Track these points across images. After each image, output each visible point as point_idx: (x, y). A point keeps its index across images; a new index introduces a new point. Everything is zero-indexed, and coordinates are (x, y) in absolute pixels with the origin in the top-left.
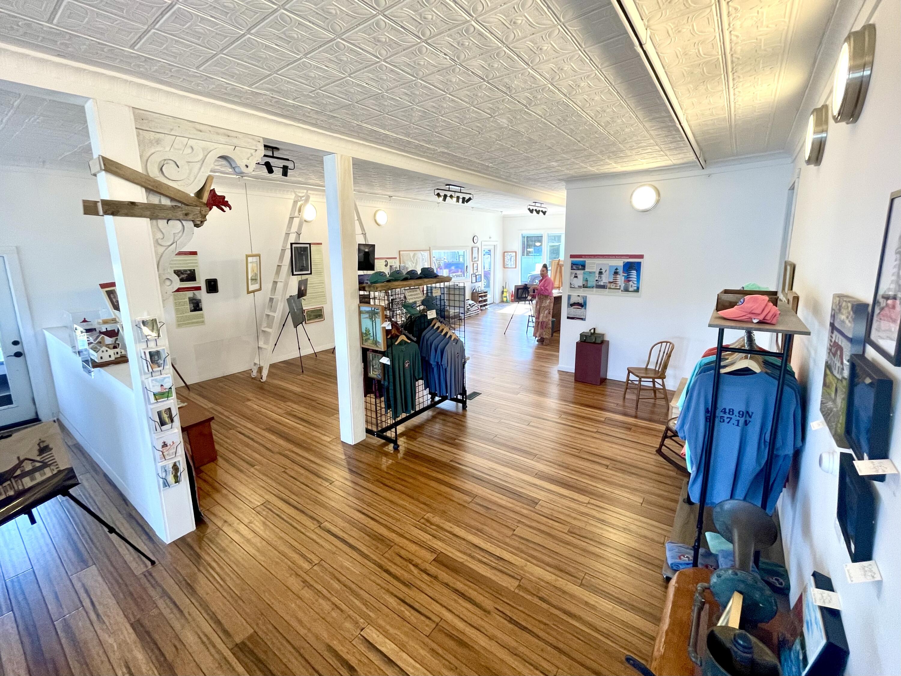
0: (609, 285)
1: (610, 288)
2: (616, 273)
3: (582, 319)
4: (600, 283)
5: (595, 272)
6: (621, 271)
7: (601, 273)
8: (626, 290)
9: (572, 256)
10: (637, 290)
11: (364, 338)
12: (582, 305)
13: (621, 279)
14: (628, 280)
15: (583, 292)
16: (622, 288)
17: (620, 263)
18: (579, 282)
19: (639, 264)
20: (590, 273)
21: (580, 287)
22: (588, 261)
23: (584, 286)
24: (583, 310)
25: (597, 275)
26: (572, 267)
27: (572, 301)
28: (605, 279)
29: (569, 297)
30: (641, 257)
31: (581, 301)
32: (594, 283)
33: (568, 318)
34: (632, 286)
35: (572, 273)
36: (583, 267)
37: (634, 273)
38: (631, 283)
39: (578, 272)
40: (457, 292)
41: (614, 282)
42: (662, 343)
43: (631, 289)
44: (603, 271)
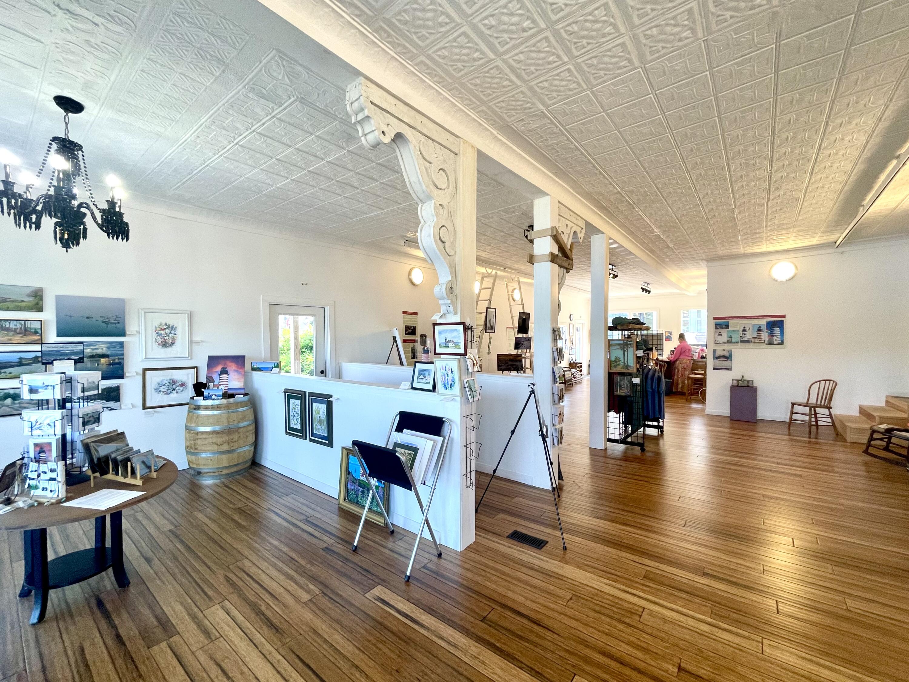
0: (753, 340)
1: (754, 343)
2: (759, 330)
3: (728, 369)
4: (744, 339)
5: (738, 331)
6: (764, 328)
7: (744, 331)
8: (771, 343)
9: (715, 318)
10: (782, 343)
11: (613, 365)
12: (728, 357)
13: (765, 335)
14: (772, 335)
15: (727, 347)
16: (766, 342)
17: (763, 322)
19: (782, 322)
20: (734, 331)
21: (724, 343)
22: (731, 322)
23: (729, 342)
24: (729, 361)
25: (741, 333)
26: (716, 327)
27: (718, 354)
28: (749, 335)
29: (714, 351)
30: (784, 316)
31: (726, 354)
32: (739, 339)
33: (714, 369)
34: (776, 340)
35: (716, 332)
36: (727, 326)
37: (777, 330)
38: (775, 338)
39: (722, 331)
40: (654, 338)
41: (759, 337)
42: (820, 381)
43: (775, 343)
44: (747, 329)
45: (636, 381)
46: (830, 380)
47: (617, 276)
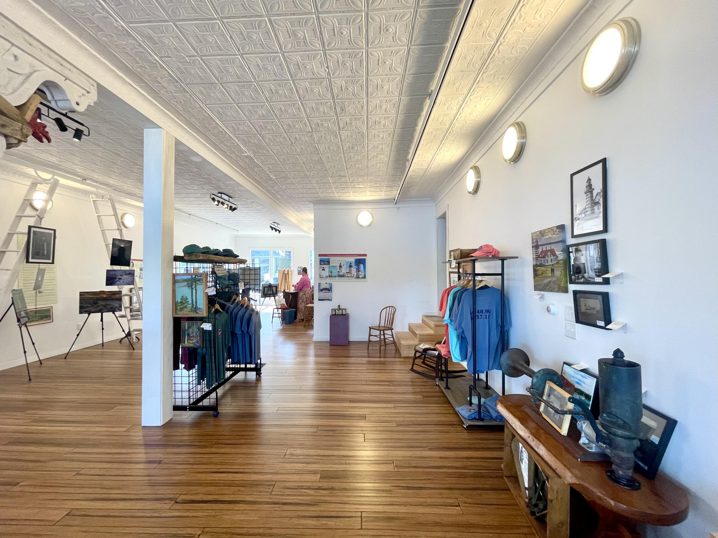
0: (346, 275)
1: (347, 277)
2: (351, 266)
3: (329, 300)
4: (340, 274)
5: (336, 266)
6: (353, 264)
7: (340, 266)
8: (358, 277)
9: (320, 255)
10: (364, 277)
12: (329, 290)
13: (354, 270)
14: (358, 270)
15: (329, 281)
16: (355, 276)
17: (352, 260)
18: (326, 273)
19: (365, 260)
20: (333, 266)
21: (327, 277)
22: (331, 259)
23: (330, 276)
24: (330, 293)
25: (338, 268)
26: (320, 263)
27: (322, 288)
28: (344, 270)
29: (320, 285)
30: (365, 255)
31: (328, 286)
32: (337, 274)
33: (319, 300)
34: (361, 274)
35: (320, 267)
36: (328, 263)
37: (362, 266)
38: (360, 273)
39: (325, 266)
40: (252, 272)
41: (350, 272)
42: (386, 308)
43: (360, 277)
44: (342, 265)
45: (207, 327)
46: (392, 307)
47: (235, 209)
